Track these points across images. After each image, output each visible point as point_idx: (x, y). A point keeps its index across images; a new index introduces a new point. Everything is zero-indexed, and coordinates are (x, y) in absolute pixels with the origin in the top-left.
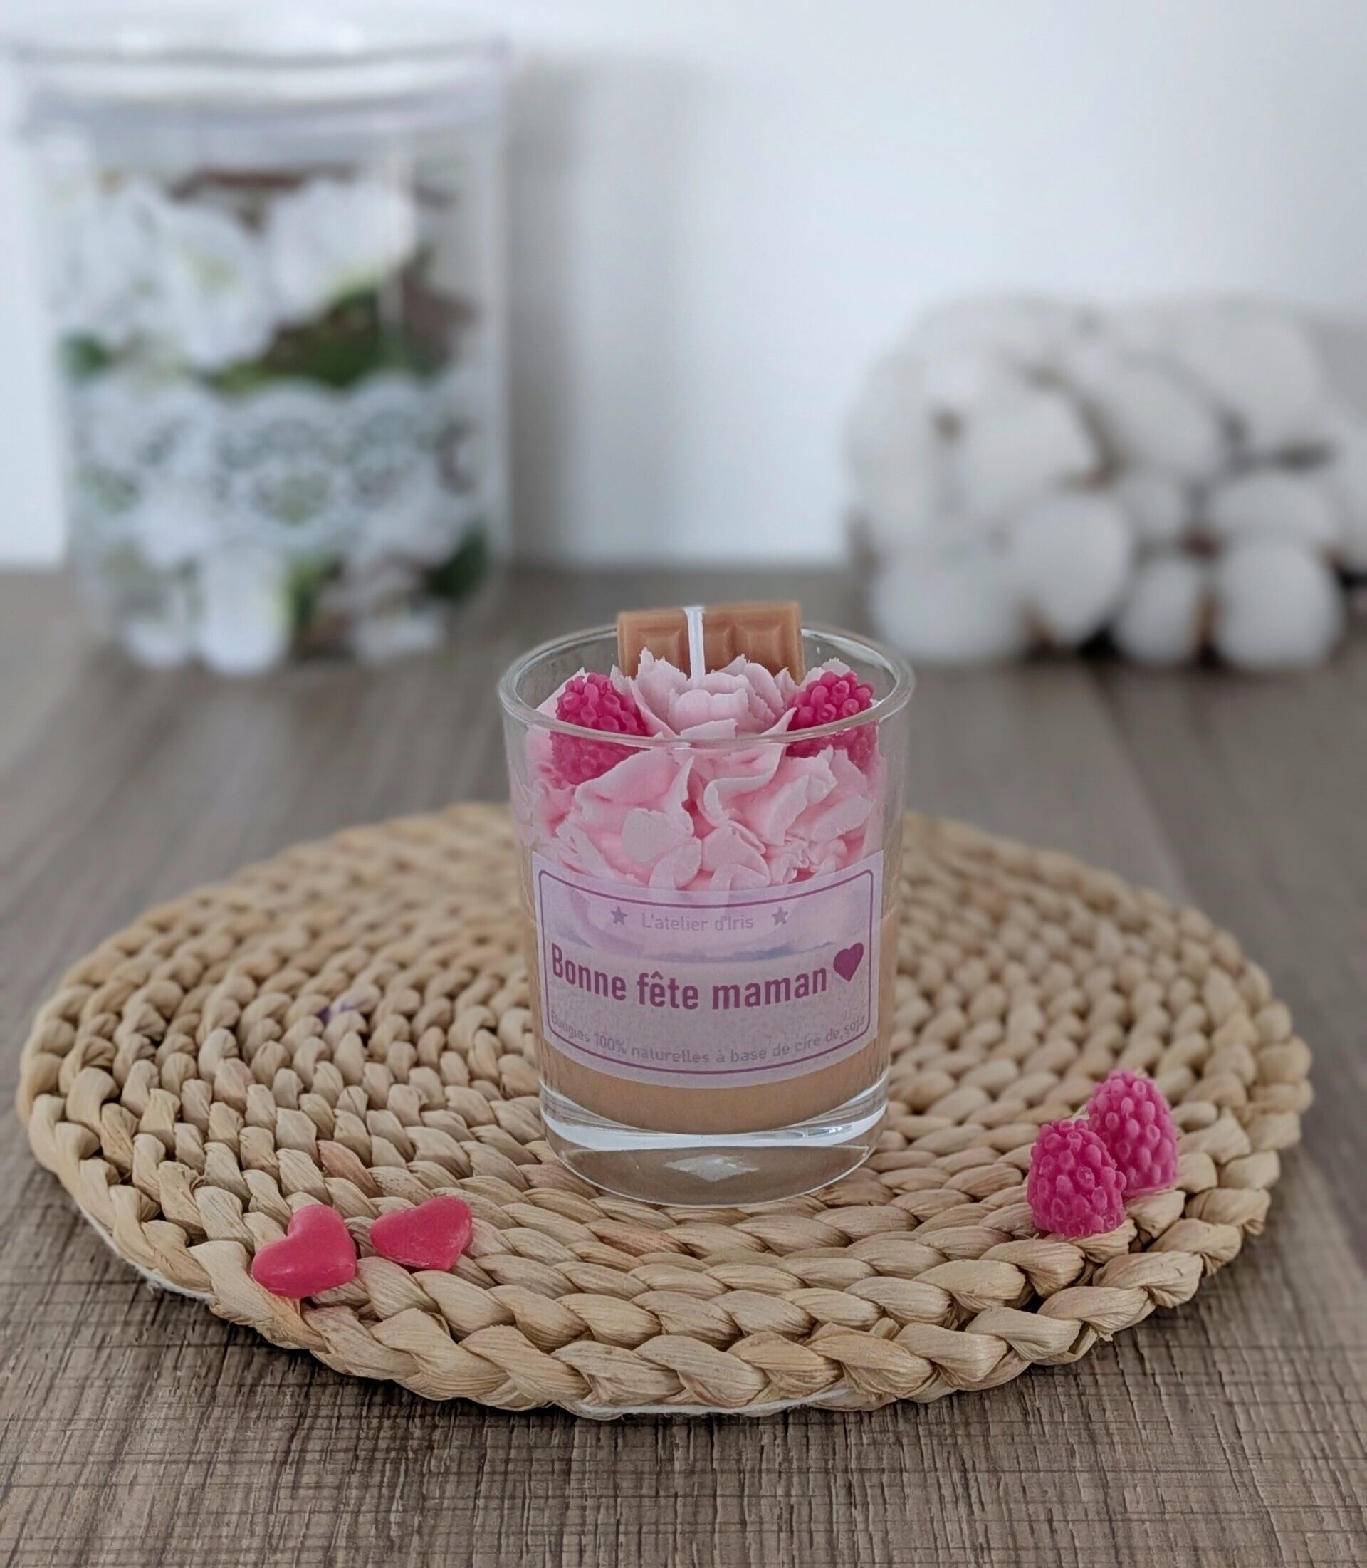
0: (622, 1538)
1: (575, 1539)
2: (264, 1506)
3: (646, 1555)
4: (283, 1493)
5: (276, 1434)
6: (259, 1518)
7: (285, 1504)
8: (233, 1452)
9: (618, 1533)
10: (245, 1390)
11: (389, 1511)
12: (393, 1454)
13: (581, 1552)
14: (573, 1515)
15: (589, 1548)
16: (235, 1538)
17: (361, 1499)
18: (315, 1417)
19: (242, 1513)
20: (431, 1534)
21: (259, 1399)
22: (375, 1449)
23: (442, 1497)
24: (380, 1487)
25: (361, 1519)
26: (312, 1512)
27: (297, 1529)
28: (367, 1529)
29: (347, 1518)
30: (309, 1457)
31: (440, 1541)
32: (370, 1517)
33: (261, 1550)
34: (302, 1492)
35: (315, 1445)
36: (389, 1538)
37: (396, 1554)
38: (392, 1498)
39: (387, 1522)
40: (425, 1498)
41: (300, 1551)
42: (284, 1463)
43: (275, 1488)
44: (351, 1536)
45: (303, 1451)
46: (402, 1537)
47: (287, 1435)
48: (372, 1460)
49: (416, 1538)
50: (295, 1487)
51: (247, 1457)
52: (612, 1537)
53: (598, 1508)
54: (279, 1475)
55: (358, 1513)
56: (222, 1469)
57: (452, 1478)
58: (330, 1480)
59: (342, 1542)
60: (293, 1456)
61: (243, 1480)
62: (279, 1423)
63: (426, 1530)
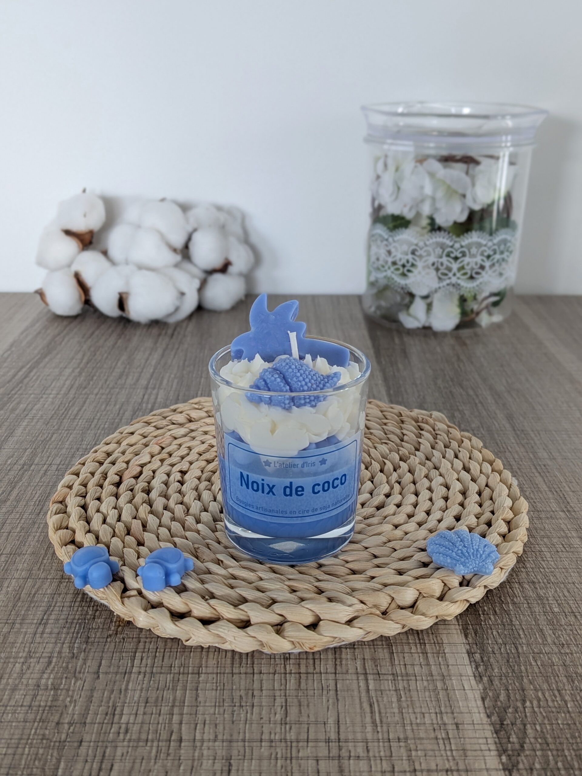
0: (157, 654)
1: (140, 654)
2: (30, 640)
3: (165, 660)
4: (38, 636)
5: (39, 613)
6: (28, 645)
7: (38, 639)
8: (23, 619)
9: (156, 652)
10: (31, 596)
11: (75, 643)
12: (80, 621)
13: (142, 659)
14: (141, 645)
15: (145, 658)
16: (18, 652)
17: (66, 638)
18: (55, 606)
19: (22, 643)
20: (88, 652)
21: (35, 599)
22: (74, 619)
23: (95, 638)
24: (73, 633)
25: (64, 646)
26: (47, 643)
27: (41, 650)
28: (66, 650)
29: (59, 645)
30: (50, 622)
31: (91, 654)
32: (67, 645)
33: (26, 657)
34: (45, 635)
35: (53, 617)
36: (73, 653)
37: (74, 659)
38: (77, 638)
39: (73, 647)
40: (88, 638)
41: (40, 658)
42: (40, 624)
43: (35, 634)
44: (60, 652)
45: (48, 619)
46: (78, 653)
47: (43, 613)
48: (72, 623)
49: (83, 654)
50: (43, 633)
51: (27, 621)
52: (154, 654)
53: (151, 642)
54: (38, 628)
55: (63, 643)
56: (17, 626)
57: (100, 630)
58: (56, 631)
59: (56, 655)
60: (44, 621)
61: (24, 630)
62: (41, 609)
63: (87, 650)
